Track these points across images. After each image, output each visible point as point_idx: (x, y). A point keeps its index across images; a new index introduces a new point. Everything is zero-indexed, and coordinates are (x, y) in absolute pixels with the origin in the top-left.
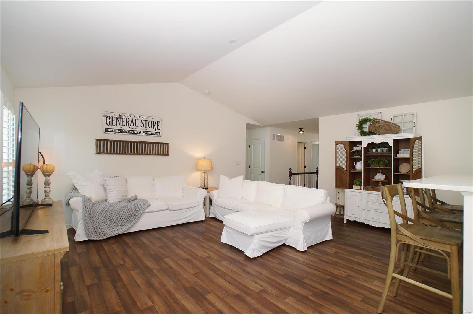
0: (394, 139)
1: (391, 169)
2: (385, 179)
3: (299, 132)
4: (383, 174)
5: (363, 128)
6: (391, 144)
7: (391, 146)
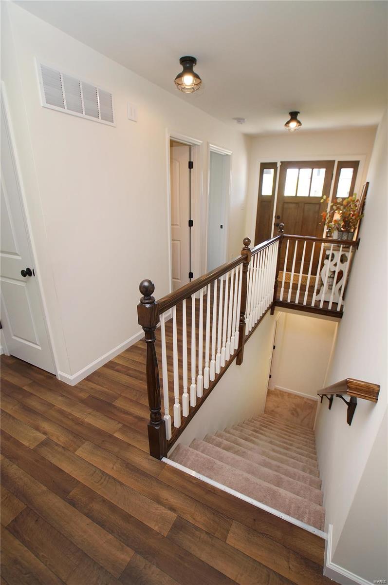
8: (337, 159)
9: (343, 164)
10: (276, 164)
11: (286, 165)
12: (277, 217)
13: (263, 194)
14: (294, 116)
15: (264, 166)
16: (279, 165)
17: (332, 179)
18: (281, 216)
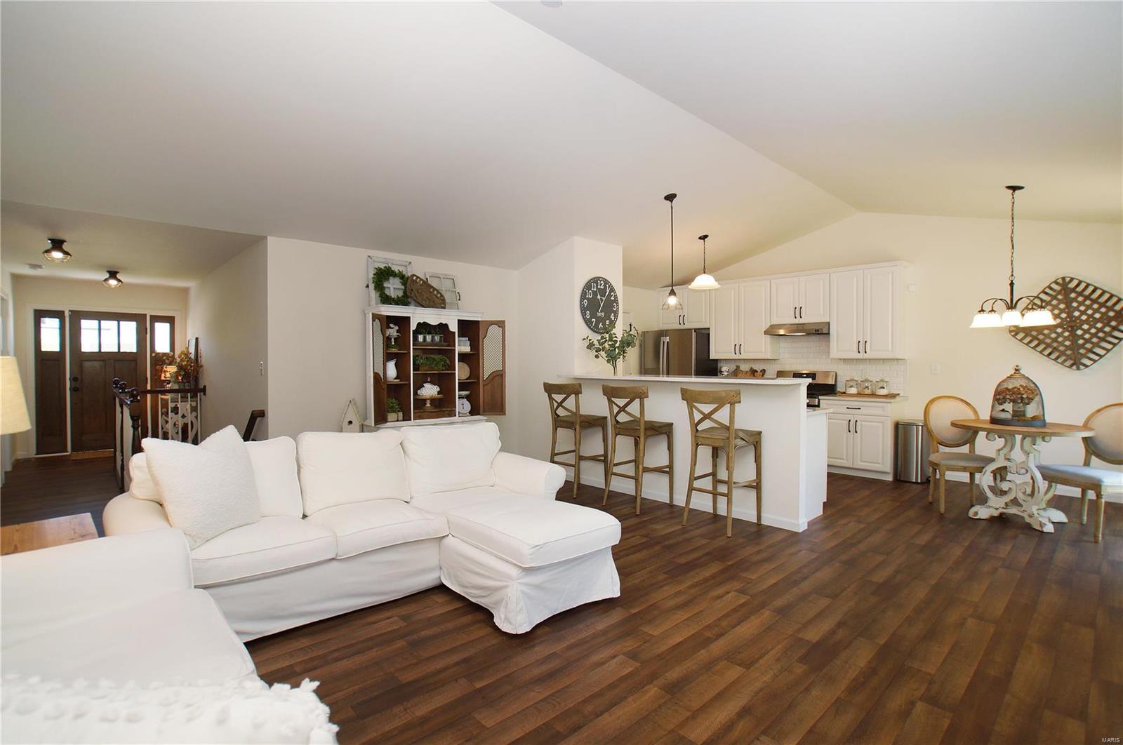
0: (459, 320)
1: (455, 373)
2: (439, 393)
3: (47, 251)
4: (433, 383)
5: (384, 288)
6: (454, 327)
7: (454, 332)
8: (149, 313)
9: (155, 319)
10: (63, 312)
11: (77, 316)
12: (74, 379)
13: (43, 349)
14: (113, 274)
15: (40, 315)
16: (67, 314)
17: (146, 333)
18: (79, 377)
